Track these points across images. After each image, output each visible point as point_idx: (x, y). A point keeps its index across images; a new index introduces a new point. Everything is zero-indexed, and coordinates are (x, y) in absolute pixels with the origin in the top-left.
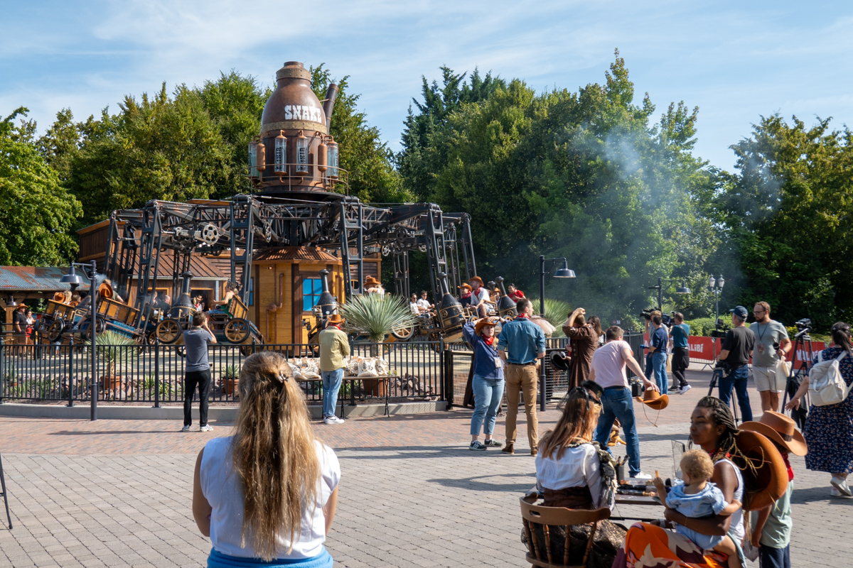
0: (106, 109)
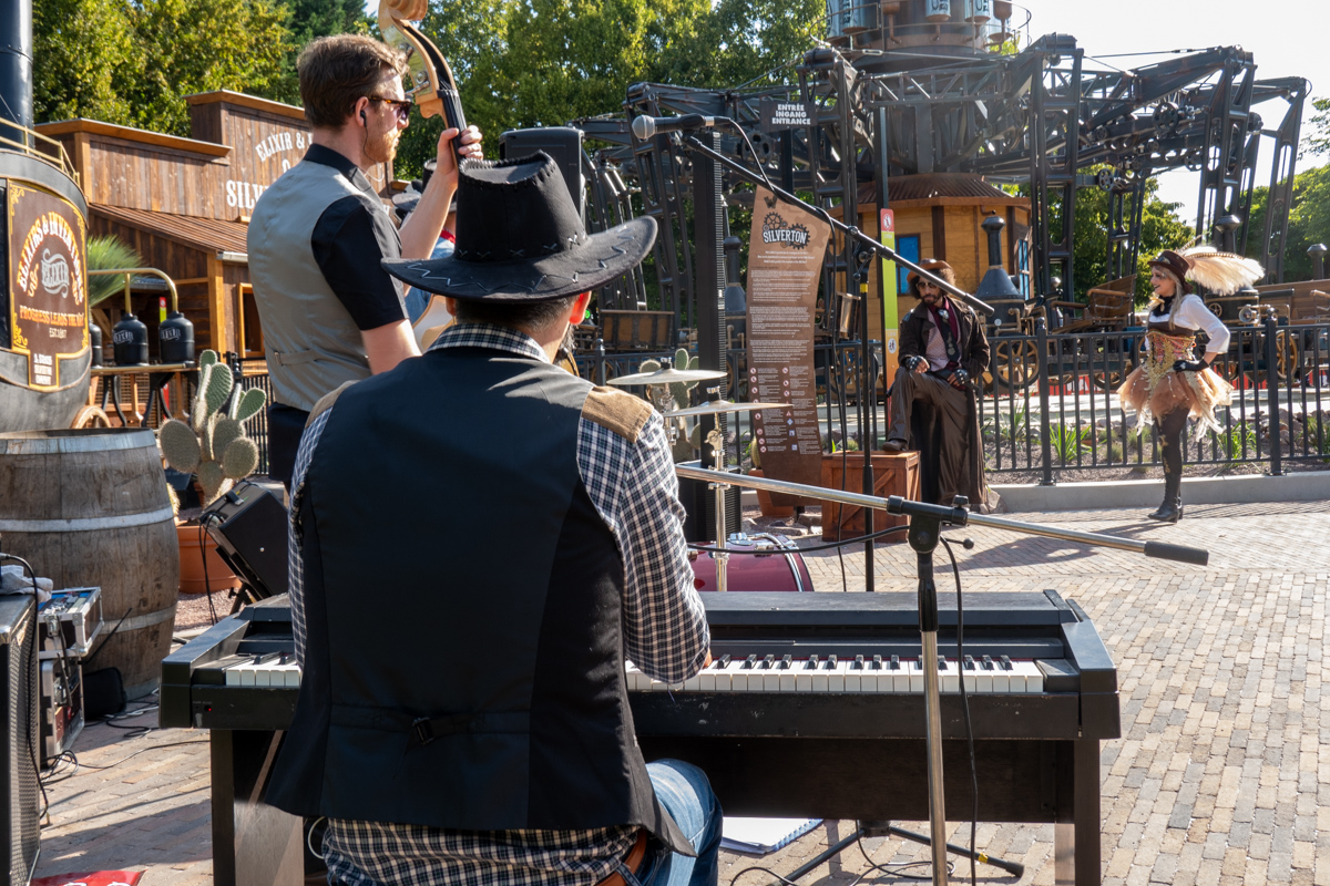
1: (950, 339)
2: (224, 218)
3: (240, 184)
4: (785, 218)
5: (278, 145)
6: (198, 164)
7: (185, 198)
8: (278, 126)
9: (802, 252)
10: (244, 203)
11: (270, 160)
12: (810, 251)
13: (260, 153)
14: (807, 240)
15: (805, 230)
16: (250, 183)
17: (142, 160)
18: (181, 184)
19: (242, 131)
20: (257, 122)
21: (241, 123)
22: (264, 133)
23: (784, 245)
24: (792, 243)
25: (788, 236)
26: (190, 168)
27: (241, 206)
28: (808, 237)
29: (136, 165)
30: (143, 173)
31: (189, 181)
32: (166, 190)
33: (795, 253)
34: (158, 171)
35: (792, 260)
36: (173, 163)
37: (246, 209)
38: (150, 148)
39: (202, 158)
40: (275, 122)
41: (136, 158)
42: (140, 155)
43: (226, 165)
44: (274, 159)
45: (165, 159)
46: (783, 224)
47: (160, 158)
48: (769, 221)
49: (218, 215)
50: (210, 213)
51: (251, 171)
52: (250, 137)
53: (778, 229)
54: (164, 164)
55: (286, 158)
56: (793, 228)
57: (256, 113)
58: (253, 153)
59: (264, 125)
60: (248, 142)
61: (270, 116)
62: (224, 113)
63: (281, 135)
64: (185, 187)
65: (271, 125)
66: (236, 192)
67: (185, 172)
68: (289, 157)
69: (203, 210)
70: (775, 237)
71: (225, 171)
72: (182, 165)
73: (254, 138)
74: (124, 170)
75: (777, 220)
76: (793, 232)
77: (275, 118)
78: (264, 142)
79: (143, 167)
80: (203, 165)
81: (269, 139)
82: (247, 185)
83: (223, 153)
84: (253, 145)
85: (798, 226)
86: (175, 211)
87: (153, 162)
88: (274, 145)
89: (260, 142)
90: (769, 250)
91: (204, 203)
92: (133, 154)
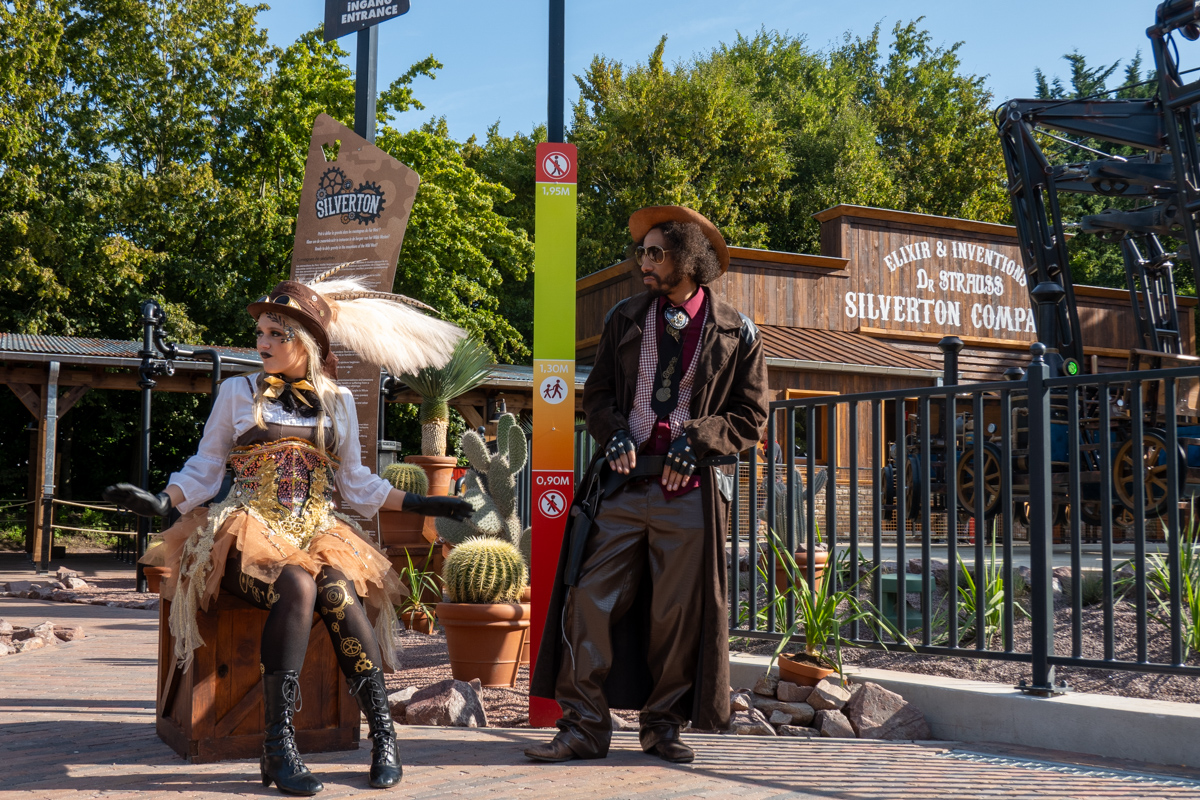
0: (496, 126)
1: (669, 371)
2: (840, 329)
3: (862, 295)
4: (350, 175)
5: (912, 255)
6: (811, 278)
7: (794, 310)
8: (913, 237)
9: (373, 228)
10: (866, 313)
11: (902, 270)
12: (383, 226)
13: (889, 264)
14: (380, 208)
15: (378, 192)
16: (876, 294)
17: (746, 276)
18: (790, 298)
19: (867, 244)
20: (887, 234)
21: (866, 236)
22: (894, 243)
23: (345, 218)
24: (357, 215)
25: (352, 203)
26: (802, 283)
27: (862, 316)
28: (382, 201)
29: (739, 281)
30: (746, 288)
31: (799, 294)
32: (772, 303)
33: (361, 231)
34: (763, 286)
35: (356, 243)
36: (782, 278)
37: (868, 319)
38: (755, 264)
39: (815, 271)
40: (910, 232)
41: (739, 275)
42: (743, 272)
43: (846, 277)
44: (907, 269)
45: (772, 275)
46: (346, 185)
47: (766, 274)
48: (326, 182)
49: (833, 326)
50: (823, 324)
51: (877, 281)
52: (877, 248)
53: (339, 194)
54: (772, 280)
55: (922, 267)
56: (361, 189)
57: (885, 224)
58: (880, 264)
59: (894, 236)
60: (875, 253)
61: (902, 226)
62: (845, 228)
63: (917, 245)
64: (794, 300)
65: (904, 236)
66: (857, 303)
67: (795, 286)
68: (926, 266)
69: (815, 321)
70: (334, 208)
71: (844, 283)
72: (793, 279)
73: (881, 250)
74: (724, 286)
75: (339, 180)
76: (360, 196)
77: (908, 227)
78: (894, 253)
79: (746, 283)
80: (817, 279)
81: (902, 249)
82: (870, 296)
83: (842, 265)
84: (880, 257)
85: (368, 186)
86: (781, 323)
87: (758, 278)
88: (908, 255)
89: (889, 253)
90: (324, 230)
91: (817, 315)
92: (735, 271)
